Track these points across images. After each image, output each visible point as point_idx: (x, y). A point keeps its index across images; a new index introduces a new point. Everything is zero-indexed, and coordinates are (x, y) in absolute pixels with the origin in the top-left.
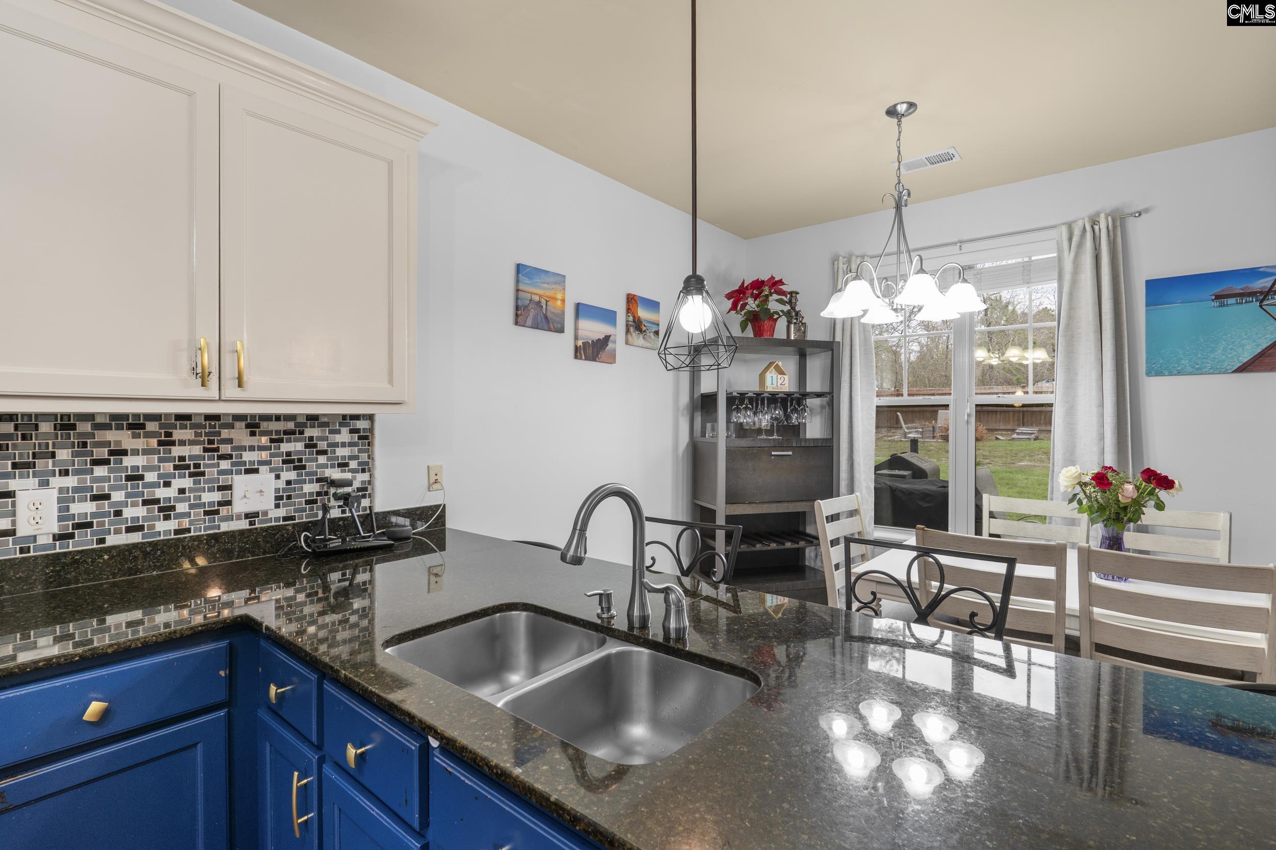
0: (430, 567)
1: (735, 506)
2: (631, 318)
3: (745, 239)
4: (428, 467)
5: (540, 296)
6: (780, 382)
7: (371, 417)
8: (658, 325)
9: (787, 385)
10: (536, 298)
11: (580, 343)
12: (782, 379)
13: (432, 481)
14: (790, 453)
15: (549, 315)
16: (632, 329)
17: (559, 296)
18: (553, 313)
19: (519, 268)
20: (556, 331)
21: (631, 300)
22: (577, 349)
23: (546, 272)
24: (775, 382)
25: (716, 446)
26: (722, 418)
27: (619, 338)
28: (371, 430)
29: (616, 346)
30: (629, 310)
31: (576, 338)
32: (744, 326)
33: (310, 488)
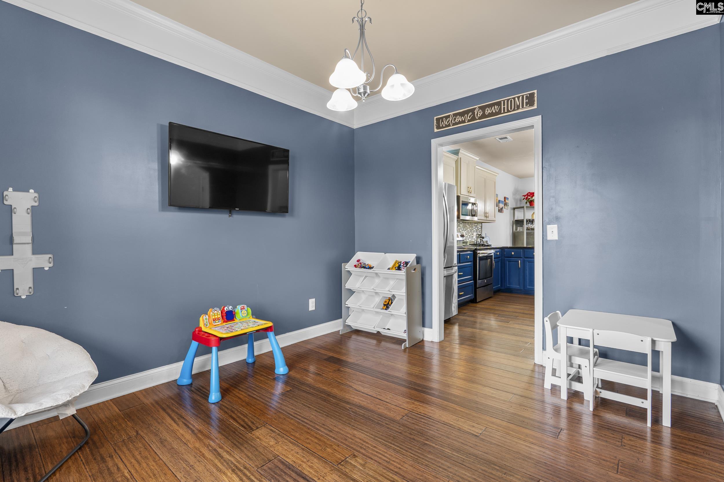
3: (519, 179)
8: (508, 203)
22: (499, 210)
25: (523, 232)
26: (525, 226)
27: (504, 207)
28: (482, 226)
29: (503, 209)
30: (505, 201)
31: (499, 208)
32: (526, 203)
33: (478, 236)
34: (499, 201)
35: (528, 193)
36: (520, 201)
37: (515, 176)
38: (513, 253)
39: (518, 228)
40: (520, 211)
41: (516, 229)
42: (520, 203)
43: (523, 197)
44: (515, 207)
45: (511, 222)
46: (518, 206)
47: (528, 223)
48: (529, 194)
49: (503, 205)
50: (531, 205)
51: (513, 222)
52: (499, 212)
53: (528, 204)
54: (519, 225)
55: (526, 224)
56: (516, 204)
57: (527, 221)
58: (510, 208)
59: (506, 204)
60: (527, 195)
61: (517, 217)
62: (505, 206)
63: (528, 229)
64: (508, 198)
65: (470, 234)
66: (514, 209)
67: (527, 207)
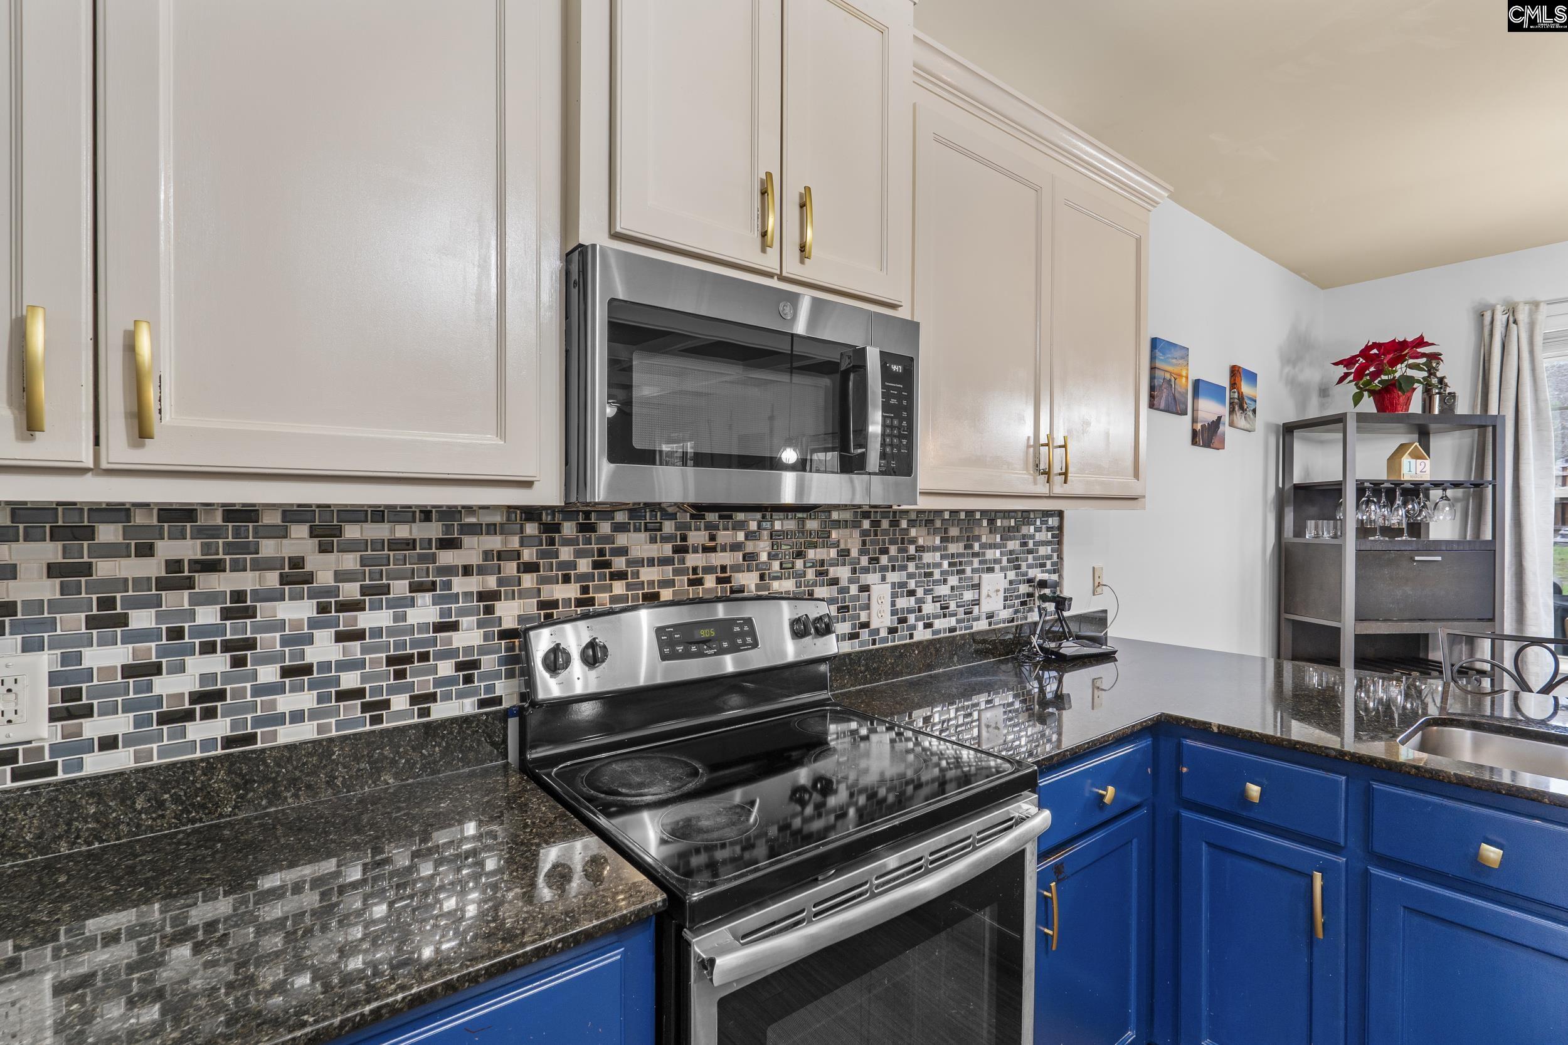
0: (1094, 680)
1: (1366, 624)
2: (1236, 395)
3: (1323, 288)
4: (1094, 568)
5: (1171, 373)
6: (1419, 468)
7: (1060, 514)
8: (1255, 401)
9: (1428, 472)
10: (1168, 376)
11: (1199, 427)
12: (1423, 464)
13: (1096, 584)
14: (1439, 558)
15: (1177, 395)
16: (1237, 408)
17: (1184, 373)
18: (1180, 392)
19: (1155, 342)
20: (1177, 413)
21: (1235, 372)
22: (1195, 433)
23: (1175, 345)
24: (1413, 469)
25: (1339, 549)
26: (1351, 515)
27: (1226, 419)
28: (1060, 528)
29: (1225, 428)
30: (1234, 385)
31: (1194, 420)
32: (1357, 399)
33: (1024, 589)
34: (1197, 383)
35: (1368, 348)
36: (1324, 392)
37: (1297, 271)
38: (1254, 791)
39: (1311, 524)
40: (1322, 442)
41: (1299, 532)
42: (1322, 406)
43: (1342, 370)
44: (1291, 417)
45: (1272, 492)
46: (1313, 413)
47: (1368, 502)
48: (1375, 351)
49: (1224, 411)
50: (1381, 406)
51: (1280, 492)
52: (1194, 442)
53: (1368, 405)
54: (1313, 510)
55: (1358, 507)
56: (1302, 405)
57: (1361, 490)
58: (1268, 426)
59: (1239, 405)
60: (1365, 352)
61: (1307, 472)
62: (1232, 411)
63: (1364, 531)
64: (1252, 377)
65: (943, 590)
66: (1289, 430)
67: (1362, 418)
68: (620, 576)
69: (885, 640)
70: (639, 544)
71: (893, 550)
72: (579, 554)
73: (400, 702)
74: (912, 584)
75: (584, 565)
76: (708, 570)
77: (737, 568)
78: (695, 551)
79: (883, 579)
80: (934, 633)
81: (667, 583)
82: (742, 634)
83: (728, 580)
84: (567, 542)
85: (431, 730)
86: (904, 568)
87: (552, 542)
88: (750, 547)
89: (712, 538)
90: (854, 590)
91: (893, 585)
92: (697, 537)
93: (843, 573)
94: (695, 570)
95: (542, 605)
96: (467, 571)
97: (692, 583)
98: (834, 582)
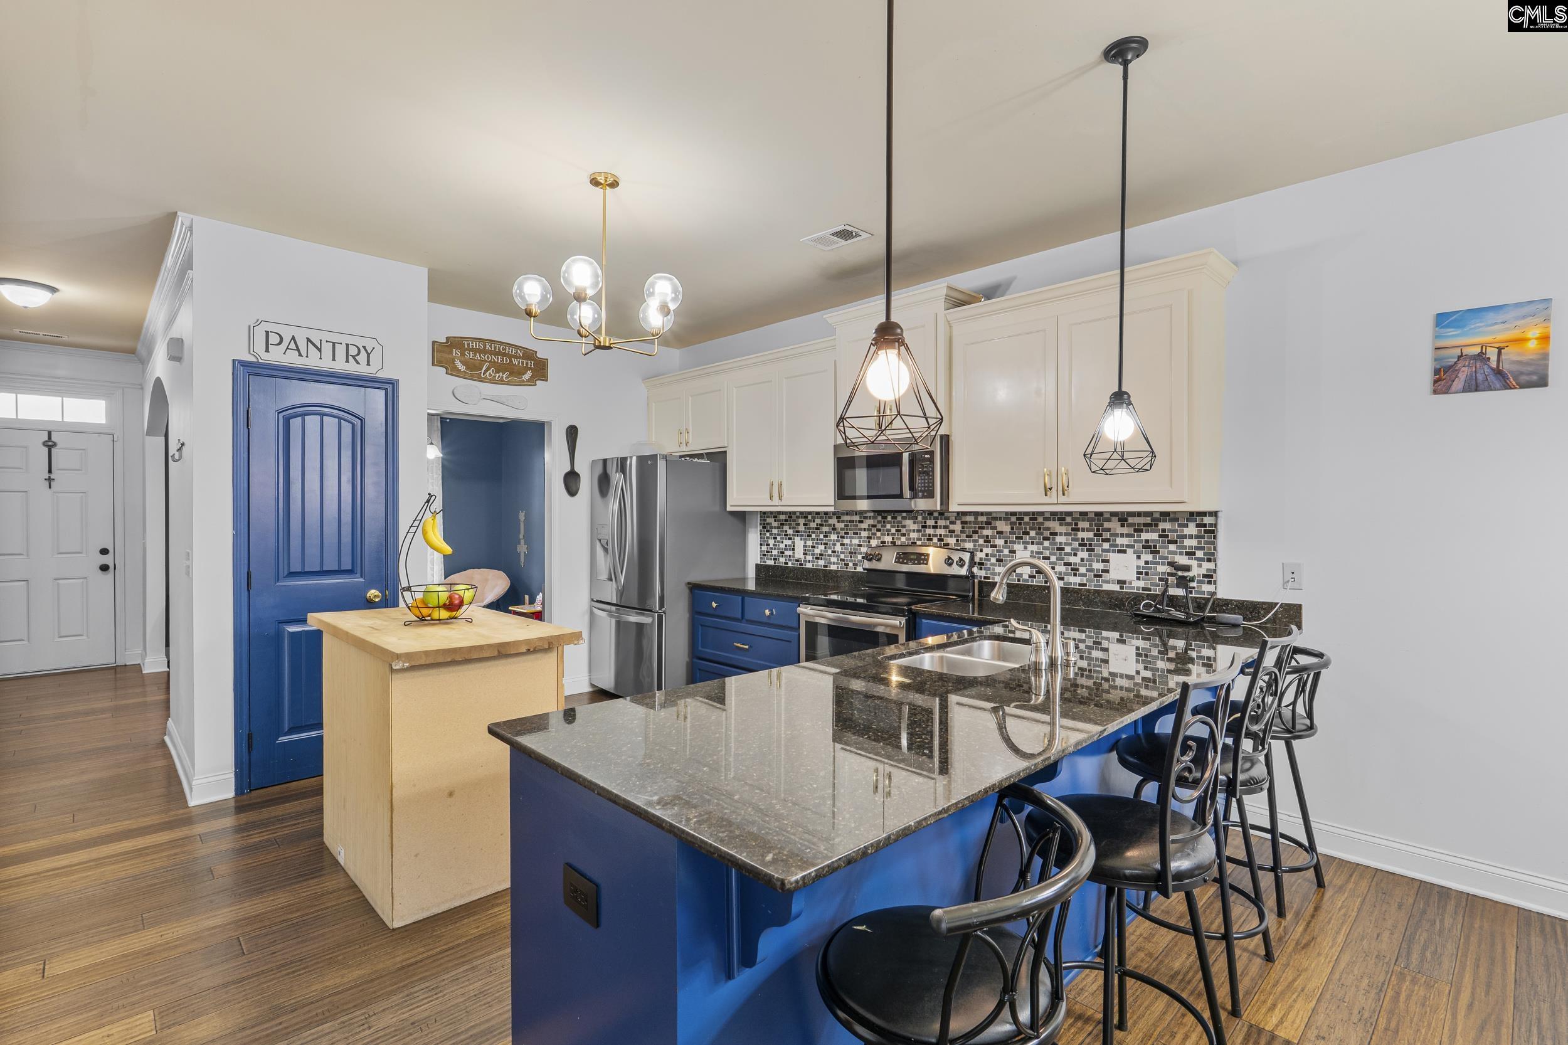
7: (1216, 514)
33: (1164, 568)
65: (1074, 559)
68: (904, 535)
69: (1027, 581)
70: (910, 524)
71: (1033, 533)
72: (892, 527)
73: (851, 564)
74: (1047, 553)
75: (893, 531)
76: (935, 535)
77: (946, 536)
78: (929, 528)
79: (1026, 548)
80: (1064, 584)
81: (919, 539)
82: (924, 560)
83: (942, 540)
84: (889, 522)
85: (855, 574)
86: (1042, 544)
87: (884, 522)
88: (952, 527)
89: (936, 523)
90: (1006, 551)
91: (1032, 552)
92: (931, 522)
93: (1000, 542)
94: (929, 535)
95: (882, 542)
96: (865, 530)
97: (928, 540)
98: (994, 546)
